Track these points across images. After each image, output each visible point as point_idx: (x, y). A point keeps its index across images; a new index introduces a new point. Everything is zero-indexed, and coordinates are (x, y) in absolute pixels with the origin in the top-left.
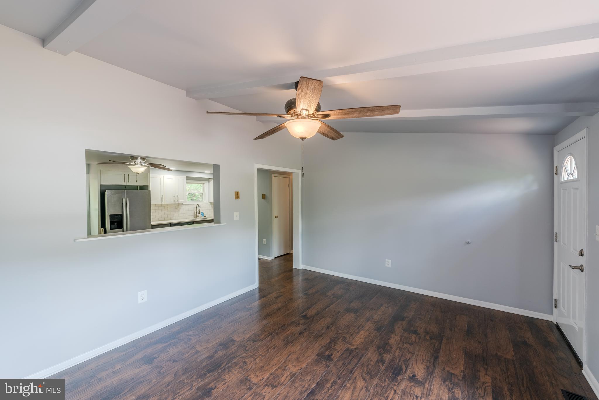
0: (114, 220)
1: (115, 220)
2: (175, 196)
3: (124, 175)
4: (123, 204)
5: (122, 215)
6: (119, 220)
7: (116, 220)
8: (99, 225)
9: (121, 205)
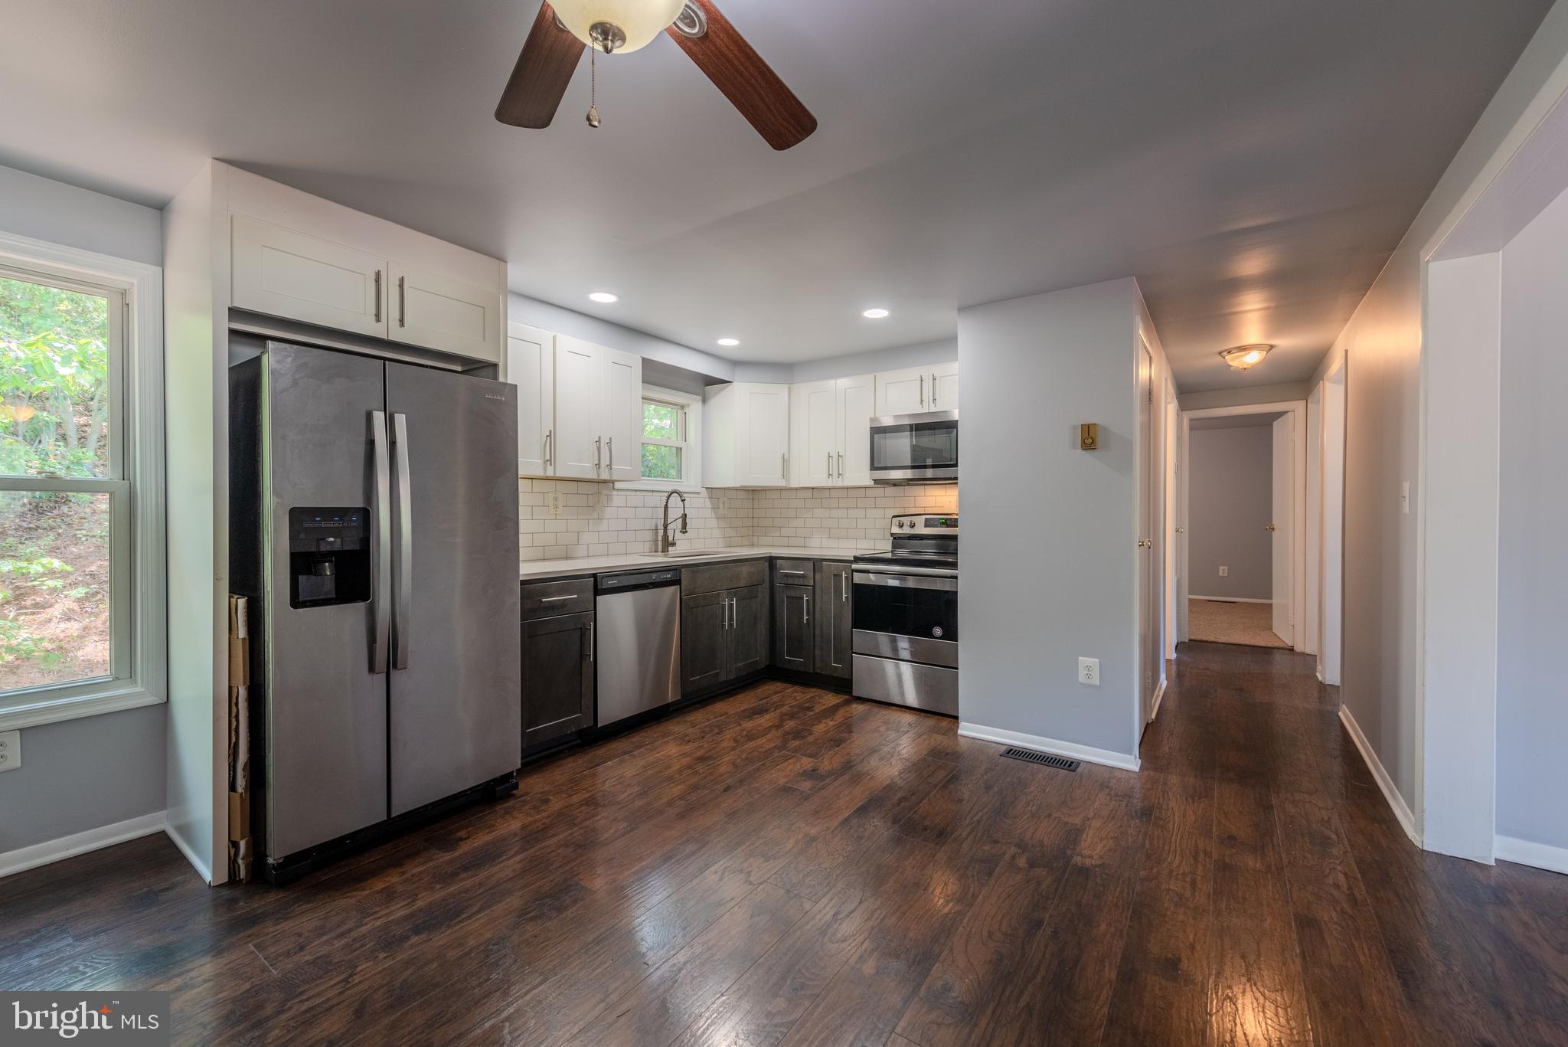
0: (318, 541)
1: (323, 548)
2: (599, 441)
3: (373, 277)
4: (371, 443)
5: (365, 515)
6: (346, 548)
7: (329, 548)
8: (216, 579)
9: (361, 450)
